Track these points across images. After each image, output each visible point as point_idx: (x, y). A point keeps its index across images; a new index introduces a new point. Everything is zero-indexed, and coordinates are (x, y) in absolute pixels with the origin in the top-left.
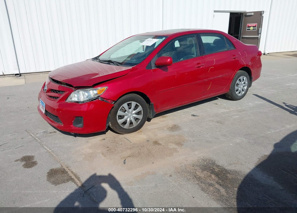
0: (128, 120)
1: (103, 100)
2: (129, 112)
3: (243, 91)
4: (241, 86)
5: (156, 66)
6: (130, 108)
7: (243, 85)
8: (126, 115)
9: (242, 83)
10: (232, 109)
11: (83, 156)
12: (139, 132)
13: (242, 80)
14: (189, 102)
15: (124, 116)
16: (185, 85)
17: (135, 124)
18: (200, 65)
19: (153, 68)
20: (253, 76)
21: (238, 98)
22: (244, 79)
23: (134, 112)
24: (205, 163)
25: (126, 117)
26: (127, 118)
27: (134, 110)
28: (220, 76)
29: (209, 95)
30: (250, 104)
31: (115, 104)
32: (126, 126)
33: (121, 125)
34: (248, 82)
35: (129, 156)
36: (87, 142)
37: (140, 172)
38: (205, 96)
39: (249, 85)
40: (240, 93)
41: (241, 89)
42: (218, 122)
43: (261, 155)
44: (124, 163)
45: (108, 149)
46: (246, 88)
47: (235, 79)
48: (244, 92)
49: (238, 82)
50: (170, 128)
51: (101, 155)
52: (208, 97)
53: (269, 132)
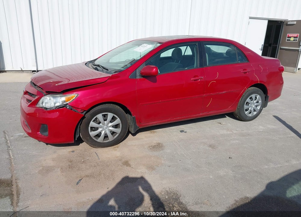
0: (103, 132)
1: (71, 109)
2: (104, 124)
3: (254, 111)
4: (252, 105)
5: (142, 76)
6: (105, 120)
7: (256, 104)
8: (101, 127)
9: (254, 102)
10: (235, 132)
11: (41, 168)
12: (115, 148)
13: (254, 98)
14: (182, 119)
15: (98, 128)
16: (177, 99)
17: (111, 138)
18: (197, 78)
19: (138, 77)
20: (269, 95)
21: (248, 118)
22: (258, 97)
23: (110, 124)
24: (167, 197)
25: (100, 130)
26: (102, 131)
27: (111, 122)
28: (224, 92)
29: (209, 113)
30: (261, 127)
31: (86, 114)
32: (100, 140)
33: (94, 138)
34: (262, 101)
35: (87, 176)
36: (55, 152)
37: (87, 198)
38: (203, 114)
39: (264, 105)
40: (250, 113)
41: (252, 109)
42: (210, 146)
43: (241, 197)
44: (77, 183)
45: (70, 164)
46: (259, 109)
47: (244, 97)
48: (256, 113)
49: (248, 100)
50: (151, 146)
51: (59, 170)
52: (208, 114)
53: (266, 167)
